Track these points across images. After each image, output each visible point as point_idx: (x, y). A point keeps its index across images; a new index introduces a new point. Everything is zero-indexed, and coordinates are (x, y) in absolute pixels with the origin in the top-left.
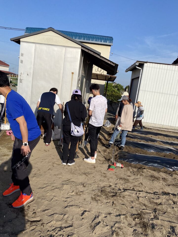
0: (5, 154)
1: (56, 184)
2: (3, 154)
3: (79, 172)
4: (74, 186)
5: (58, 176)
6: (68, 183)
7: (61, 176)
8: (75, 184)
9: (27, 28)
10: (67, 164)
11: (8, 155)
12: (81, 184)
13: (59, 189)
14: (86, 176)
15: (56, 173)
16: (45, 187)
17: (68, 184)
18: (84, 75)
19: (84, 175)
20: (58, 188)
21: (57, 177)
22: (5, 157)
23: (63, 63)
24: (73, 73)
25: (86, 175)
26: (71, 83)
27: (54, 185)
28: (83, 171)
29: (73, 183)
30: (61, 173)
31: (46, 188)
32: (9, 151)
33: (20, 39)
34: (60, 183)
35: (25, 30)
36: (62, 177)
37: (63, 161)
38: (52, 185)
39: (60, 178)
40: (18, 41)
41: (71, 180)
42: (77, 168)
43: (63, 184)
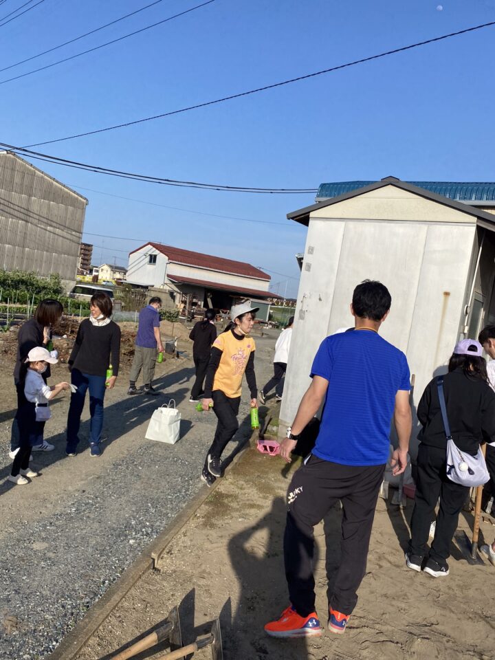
0: (252, 503)
1: (390, 628)
2: (248, 500)
3: (465, 607)
4: (449, 651)
5: (394, 603)
6: (428, 636)
7: (403, 605)
8: (450, 643)
9: (323, 186)
10: (422, 569)
11: (259, 507)
12: (474, 651)
13: (400, 645)
14: (488, 627)
15: (391, 592)
16: (357, 628)
17: (427, 638)
18: (480, 298)
19: (483, 623)
20: (397, 643)
21: (393, 605)
22: (253, 511)
23: (419, 267)
24: (447, 294)
25: (488, 622)
26: (439, 321)
27: (384, 628)
28: (477, 607)
29: (445, 639)
30: (405, 595)
31: (358, 630)
32: (261, 495)
33: (309, 212)
34: (403, 627)
35: (317, 191)
36: (407, 608)
37: (409, 557)
38: (377, 626)
39: (402, 611)
40: (304, 219)
41: (437, 626)
42: (457, 592)
43: (411, 633)
